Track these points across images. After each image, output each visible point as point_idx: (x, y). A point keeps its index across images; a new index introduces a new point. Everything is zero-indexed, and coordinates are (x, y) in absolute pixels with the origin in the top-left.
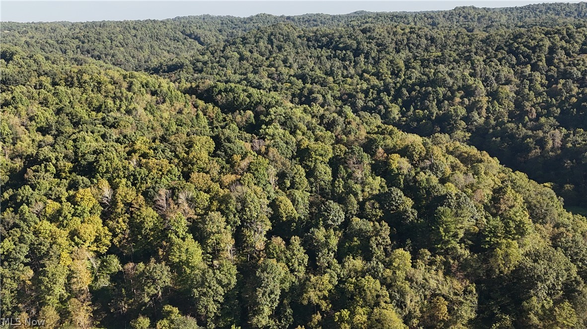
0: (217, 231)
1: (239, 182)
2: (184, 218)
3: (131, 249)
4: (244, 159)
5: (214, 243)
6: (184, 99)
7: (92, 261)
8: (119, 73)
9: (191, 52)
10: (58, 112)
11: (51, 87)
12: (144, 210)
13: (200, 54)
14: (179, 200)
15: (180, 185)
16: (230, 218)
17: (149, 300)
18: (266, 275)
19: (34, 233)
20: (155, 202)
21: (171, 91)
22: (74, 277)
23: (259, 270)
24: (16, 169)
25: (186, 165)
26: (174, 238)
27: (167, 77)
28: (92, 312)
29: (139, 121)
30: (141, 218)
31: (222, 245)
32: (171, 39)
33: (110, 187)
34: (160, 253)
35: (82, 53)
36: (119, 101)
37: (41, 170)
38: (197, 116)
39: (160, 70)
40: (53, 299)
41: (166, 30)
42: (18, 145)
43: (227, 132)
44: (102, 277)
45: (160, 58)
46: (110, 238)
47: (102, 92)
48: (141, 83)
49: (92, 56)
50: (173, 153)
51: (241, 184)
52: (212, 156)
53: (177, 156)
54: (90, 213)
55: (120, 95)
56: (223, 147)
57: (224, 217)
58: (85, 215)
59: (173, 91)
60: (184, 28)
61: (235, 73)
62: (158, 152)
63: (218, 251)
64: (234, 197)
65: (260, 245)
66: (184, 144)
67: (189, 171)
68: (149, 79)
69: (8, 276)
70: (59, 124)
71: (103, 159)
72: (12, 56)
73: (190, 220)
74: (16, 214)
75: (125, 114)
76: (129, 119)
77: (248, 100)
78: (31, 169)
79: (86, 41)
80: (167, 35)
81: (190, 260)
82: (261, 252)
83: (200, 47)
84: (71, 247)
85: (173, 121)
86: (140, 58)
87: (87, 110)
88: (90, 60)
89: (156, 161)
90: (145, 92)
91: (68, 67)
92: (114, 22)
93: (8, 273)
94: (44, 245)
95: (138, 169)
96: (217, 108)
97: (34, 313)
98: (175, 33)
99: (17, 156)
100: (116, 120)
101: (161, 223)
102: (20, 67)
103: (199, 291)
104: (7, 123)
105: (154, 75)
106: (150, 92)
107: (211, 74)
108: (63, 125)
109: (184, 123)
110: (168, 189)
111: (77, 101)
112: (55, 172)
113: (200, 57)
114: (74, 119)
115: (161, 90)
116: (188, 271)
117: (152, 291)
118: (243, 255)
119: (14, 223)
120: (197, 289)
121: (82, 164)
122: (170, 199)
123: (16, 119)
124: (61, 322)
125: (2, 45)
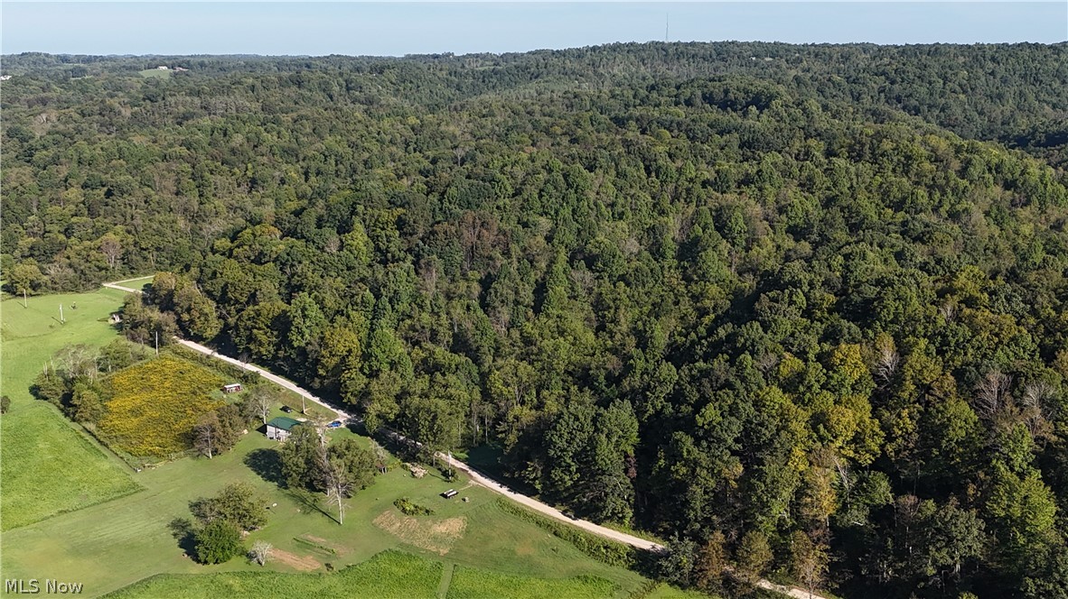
2: (1030, 435)
3: (915, 470)
7: (842, 473)
8: (948, 141)
10: (828, 203)
11: (823, 160)
12: (952, 403)
14: (1025, 398)
15: (1031, 369)
17: (934, 572)
19: (755, 404)
20: (975, 393)
21: (1046, 185)
22: (807, 495)
24: (743, 291)
25: (1050, 332)
26: (1002, 469)
27: (1042, 155)
28: (828, 564)
29: (970, 235)
30: (943, 418)
33: (896, 349)
34: (971, 492)
35: (887, 102)
36: (939, 194)
37: (782, 300)
39: (1029, 141)
40: (768, 523)
41: (1057, 65)
42: (753, 253)
44: (855, 507)
45: (1034, 118)
46: (880, 441)
47: (912, 174)
48: (988, 163)
49: (905, 108)
50: (1029, 306)
53: (1034, 313)
54: (853, 389)
55: (944, 182)
58: (844, 391)
59: (1049, 184)
62: (997, 300)
66: (1055, 290)
67: (1056, 345)
68: (1006, 157)
69: (704, 465)
70: (825, 225)
71: (891, 297)
72: (770, 101)
73: (1041, 442)
74: (731, 366)
75: (947, 219)
76: (952, 229)
78: (768, 296)
79: (899, 79)
80: (1057, 74)
81: (1027, 520)
84: (811, 441)
85: (1039, 243)
86: (994, 115)
87: (877, 205)
88: (900, 114)
89: (991, 316)
90: (992, 182)
91: (858, 126)
92: (955, 46)
93: (705, 459)
94: (767, 428)
95: (953, 325)
97: (734, 538)
99: (748, 271)
100: (927, 229)
101: (980, 435)
102: (778, 121)
103: (1038, 586)
104: (743, 214)
105: (1017, 150)
106: (1002, 182)
108: (831, 226)
109: (1061, 250)
110: (1007, 374)
111: (863, 186)
112: (804, 307)
114: (852, 218)
115: (1025, 181)
116: (1022, 540)
117: (943, 557)
119: (727, 380)
120: (1034, 579)
121: (852, 300)
122: (1007, 393)
123: (758, 208)
124: (774, 566)
125: (757, 82)
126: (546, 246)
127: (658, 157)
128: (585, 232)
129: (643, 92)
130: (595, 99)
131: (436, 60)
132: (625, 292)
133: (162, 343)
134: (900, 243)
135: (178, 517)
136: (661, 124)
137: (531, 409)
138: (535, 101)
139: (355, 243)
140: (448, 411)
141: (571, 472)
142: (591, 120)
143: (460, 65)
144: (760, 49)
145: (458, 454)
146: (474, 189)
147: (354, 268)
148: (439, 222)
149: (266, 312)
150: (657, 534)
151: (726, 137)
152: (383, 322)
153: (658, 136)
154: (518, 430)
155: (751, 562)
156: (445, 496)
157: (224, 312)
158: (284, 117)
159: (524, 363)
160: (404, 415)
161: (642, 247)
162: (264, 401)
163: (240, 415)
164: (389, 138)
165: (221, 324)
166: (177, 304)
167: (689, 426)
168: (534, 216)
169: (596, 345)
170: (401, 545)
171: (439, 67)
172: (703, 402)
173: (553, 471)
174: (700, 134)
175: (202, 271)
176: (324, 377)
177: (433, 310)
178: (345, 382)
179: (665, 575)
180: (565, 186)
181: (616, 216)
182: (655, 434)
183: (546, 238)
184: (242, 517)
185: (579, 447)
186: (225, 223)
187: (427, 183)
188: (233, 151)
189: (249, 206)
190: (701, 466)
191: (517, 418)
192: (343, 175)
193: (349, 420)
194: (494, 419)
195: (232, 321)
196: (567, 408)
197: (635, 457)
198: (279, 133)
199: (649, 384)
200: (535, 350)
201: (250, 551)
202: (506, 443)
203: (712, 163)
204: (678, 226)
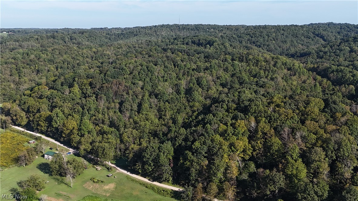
0: (318, 160)
1: (338, 131)
2: (298, 148)
3: (263, 160)
4: (344, 116)
5: (316, 167)
6: (308, 74)
7: (240, 162)
8: (270, 56)
9: (317, 45)
10: (233, 76)
11: (231, 62)
12: (274, 138)
13: (323, 47)
14: (296, 136)
15: (298, 127)
16: (328, 153)
17: (270, 193)
18: (349, 196)
19: (211, 141)
20: (280, 135)
21: (300, 69)
22: (229, 170)
23: (345, 192)
24: (207, 104)
25: (303, 115)
26: (290, 159)
27: (299, 60)
28: (236, 192)
29: (277, 85)
30: (271, 143)
31: (321, 170)
32: (305, 37)
33: (255, 121)
34: (280, 166)
35: (250, 43)
36: (267, 72)
37: (219, 106)
38: (315, 85)
39: (295, 55)
40: (216, 180)
41: (302, 32)
42: (209, 92)
43: (335, 98)
44: (244, 173)
45: (296, 48)
46: (251, 151)
47: (259, 66)
48: (282, 62)
49: (256, 45)
50: (296, 107)
51: (339, 133)
52: (321, 112)
53: (298, 109)
54: (242, 135)
55: (269, 68)
56: (330, 107)
57: (325, 152)
58: (239, 135)
60: (315, 30)
61: (345, 60)
62: (286, 105)
63: (318, 173)
64: (333, 140)
65: (348, 175)
66: (304, 102)
67: (305, 119)
68: (288, 60)
69: (195, 161)
70: (232, 83)
71: (253, 105)
72: (213, 43)
73: (301, 150)
74: (203, 128)
75: (270, 80)
76: (272, 83)
77: (352, 78)
78: (214, 105)
79: (254, 36)
80: (303, 35)
81: (298, 175)
82: (348, 180)
83: (323, 42)
84: (229, 152)
85: (299, 87)
86: (284, 48)
87: (248, 76)
88: (254, 47)
89: (285, 110)
90: (284, 68)
91: (241, 51)
92: (271, 26)
93: (195, 159)
94: (215, 148)
95: (273, 113)
96: (329, 82)
97: (205, 185)
98: (308, 33)
99: (208, 98)
100: (264, 83)
101: (283, 148)
102: (216, 50)
103: (302, 196)
104: (206, 79)
105: (291, 58)
106: (287, 68)
107: (328, 60)
108: (234, 83)
109: (305, 89)
110: (290, 128)
111: (244, 70)
112: (226, 109)
113: (323, 49)
114: (240, 80)
115: (294, 68)
116: (296, 181)
117: (272, 188)
118: (334, 179)
119: (202, 133)
120: (300, 194)
121: (241, 106)
122: (291, 134)
123: (211, 78)
124: (219, 194)
125: (209, 37)
126: (141, 91)
127: (178, 61)
128: (154, 86)
129: (172, 41)
130: (156, 42)
131: (102, 30)
132: (168, 105)
133: (6, 127)
134: (256, 88)
135: (13, 187)
136: (178, 51)
137: (137, 145)
138: (136, 43)
139: (75, 91)
140: (109, 147)
141: (151, 166)
142: (155, 49)
143: (110, 31)
144: (210, 27)
145: (112, 162)
146: (116, 72)
147: (74, 99)
148: (104, 83)
149: (43, 115)
150: (180, 185)
151: (200, 55)
152: (85, 117)
153: (178, 55)
154: (133, 153)
155: (212, 193)
156: (108, 176)
157: (28, 116)
158: (49, 49)
159: (135, 130)
160: (93, 149)
161: (173, 90)
162: (43, 146)
163: (35, 151)
164: (86, 55)
165: (27, 120)
166: (12, 114)
167: (190, 149)
168: (137, 81)
169: (159, 123)
170: (93, 193)
171: (103, 32)
172: (194, 140)
173: (145, 166)
174: (191, 54)
175: (20, 102)
176: (65, 137)
177: (103, 113)
178: (72, 138)
179: (183, 199)
180: (147, 71)
181: (165, 80)
182: (179, 152)
183: (141, 88)
184: (36, 186)
185: (154, 157)
186: (28, 85)
187: (100, 70)
188: (31, 61)
189: (37, 79)
190: (194, 162)
191: (133, 149)
192: (70, 68)
193: (74, 152)
194: (125, 150)
195: (31, 119)
196: (150, 144)
197: (173, 160)
198: (47, 54)
199: (177, 135)
200: (138, 125)
201: (39, 198)
202: (129, 157)
203: (195, 63)
204: (185, 84)
